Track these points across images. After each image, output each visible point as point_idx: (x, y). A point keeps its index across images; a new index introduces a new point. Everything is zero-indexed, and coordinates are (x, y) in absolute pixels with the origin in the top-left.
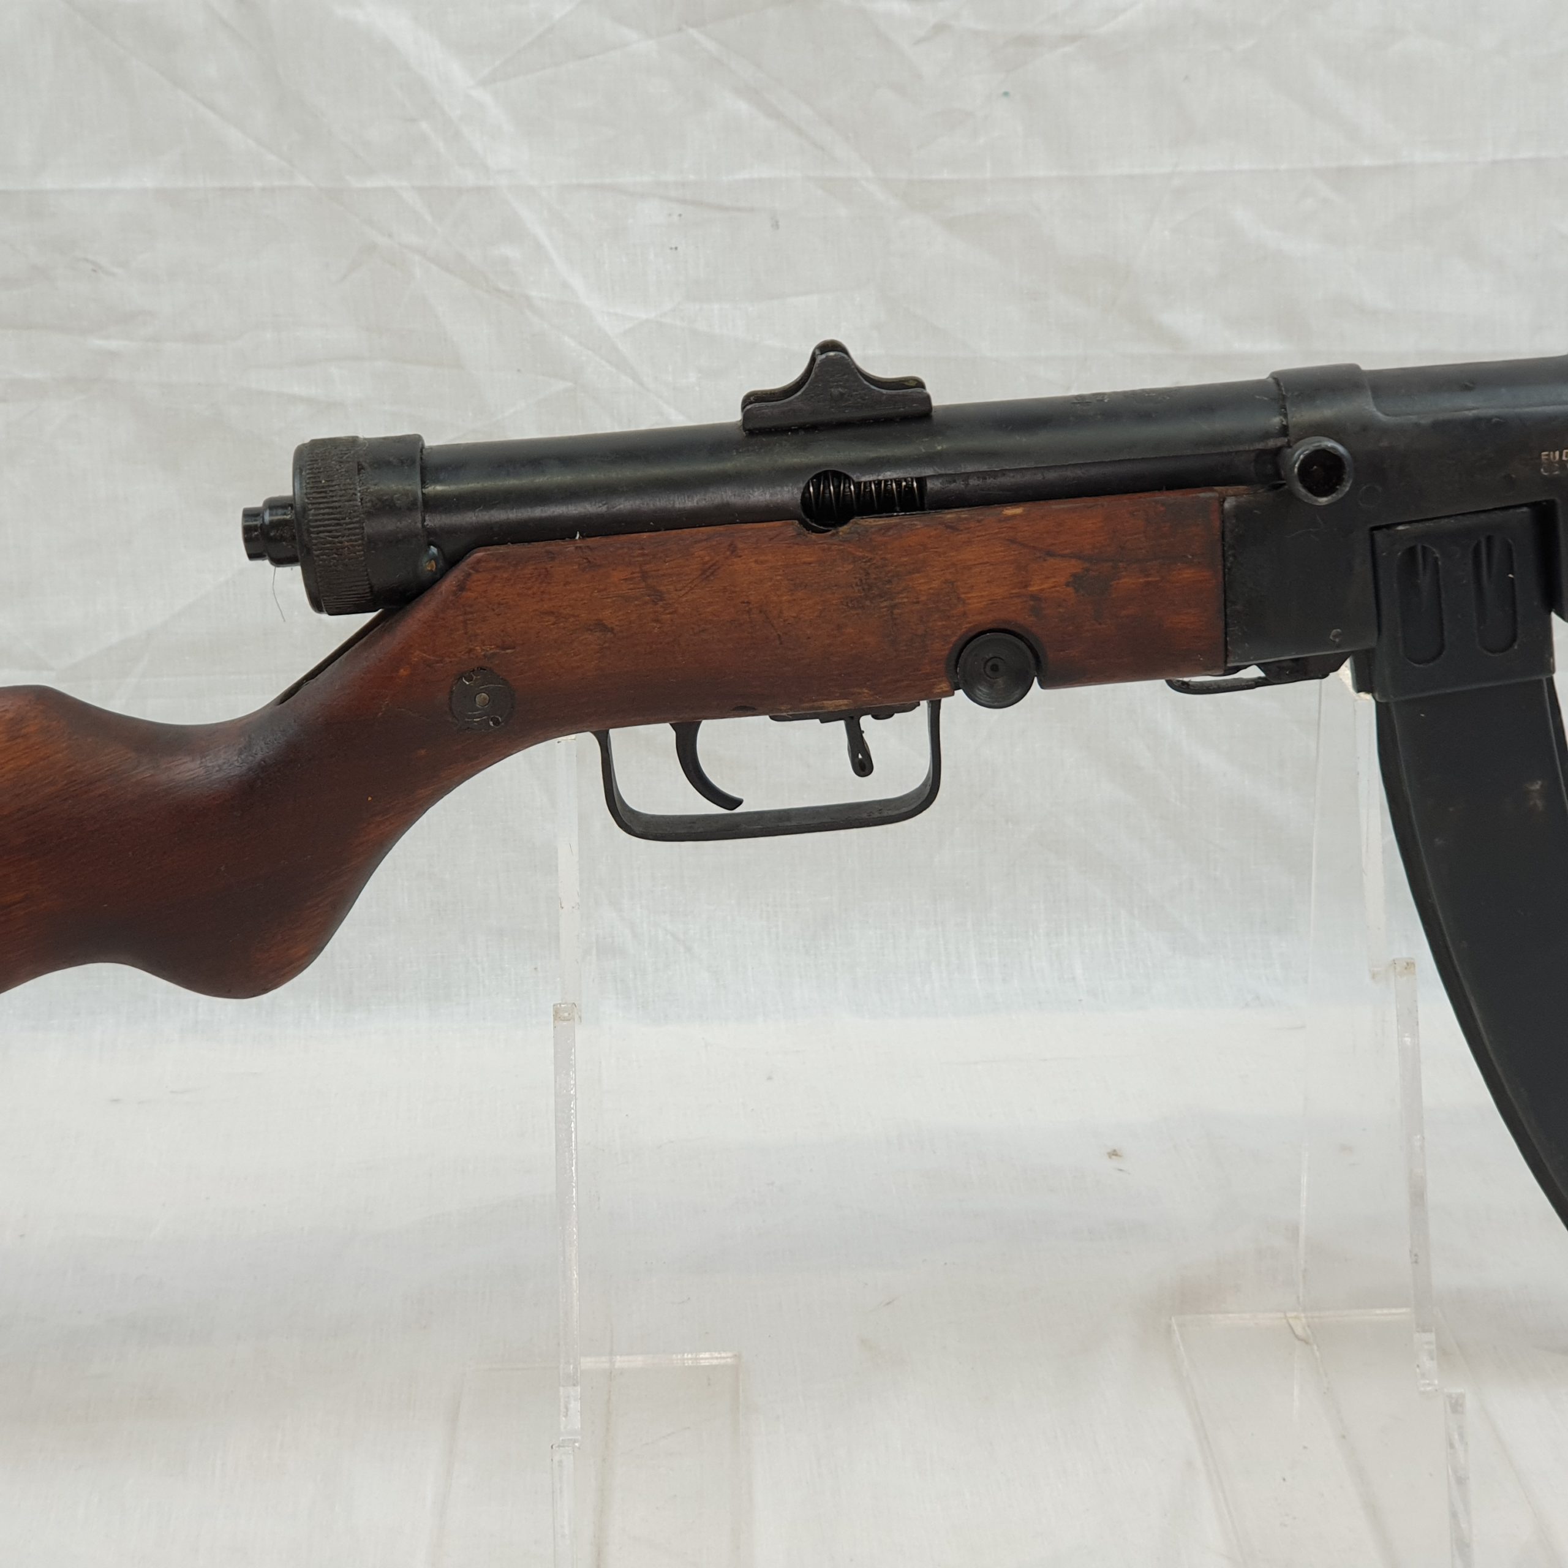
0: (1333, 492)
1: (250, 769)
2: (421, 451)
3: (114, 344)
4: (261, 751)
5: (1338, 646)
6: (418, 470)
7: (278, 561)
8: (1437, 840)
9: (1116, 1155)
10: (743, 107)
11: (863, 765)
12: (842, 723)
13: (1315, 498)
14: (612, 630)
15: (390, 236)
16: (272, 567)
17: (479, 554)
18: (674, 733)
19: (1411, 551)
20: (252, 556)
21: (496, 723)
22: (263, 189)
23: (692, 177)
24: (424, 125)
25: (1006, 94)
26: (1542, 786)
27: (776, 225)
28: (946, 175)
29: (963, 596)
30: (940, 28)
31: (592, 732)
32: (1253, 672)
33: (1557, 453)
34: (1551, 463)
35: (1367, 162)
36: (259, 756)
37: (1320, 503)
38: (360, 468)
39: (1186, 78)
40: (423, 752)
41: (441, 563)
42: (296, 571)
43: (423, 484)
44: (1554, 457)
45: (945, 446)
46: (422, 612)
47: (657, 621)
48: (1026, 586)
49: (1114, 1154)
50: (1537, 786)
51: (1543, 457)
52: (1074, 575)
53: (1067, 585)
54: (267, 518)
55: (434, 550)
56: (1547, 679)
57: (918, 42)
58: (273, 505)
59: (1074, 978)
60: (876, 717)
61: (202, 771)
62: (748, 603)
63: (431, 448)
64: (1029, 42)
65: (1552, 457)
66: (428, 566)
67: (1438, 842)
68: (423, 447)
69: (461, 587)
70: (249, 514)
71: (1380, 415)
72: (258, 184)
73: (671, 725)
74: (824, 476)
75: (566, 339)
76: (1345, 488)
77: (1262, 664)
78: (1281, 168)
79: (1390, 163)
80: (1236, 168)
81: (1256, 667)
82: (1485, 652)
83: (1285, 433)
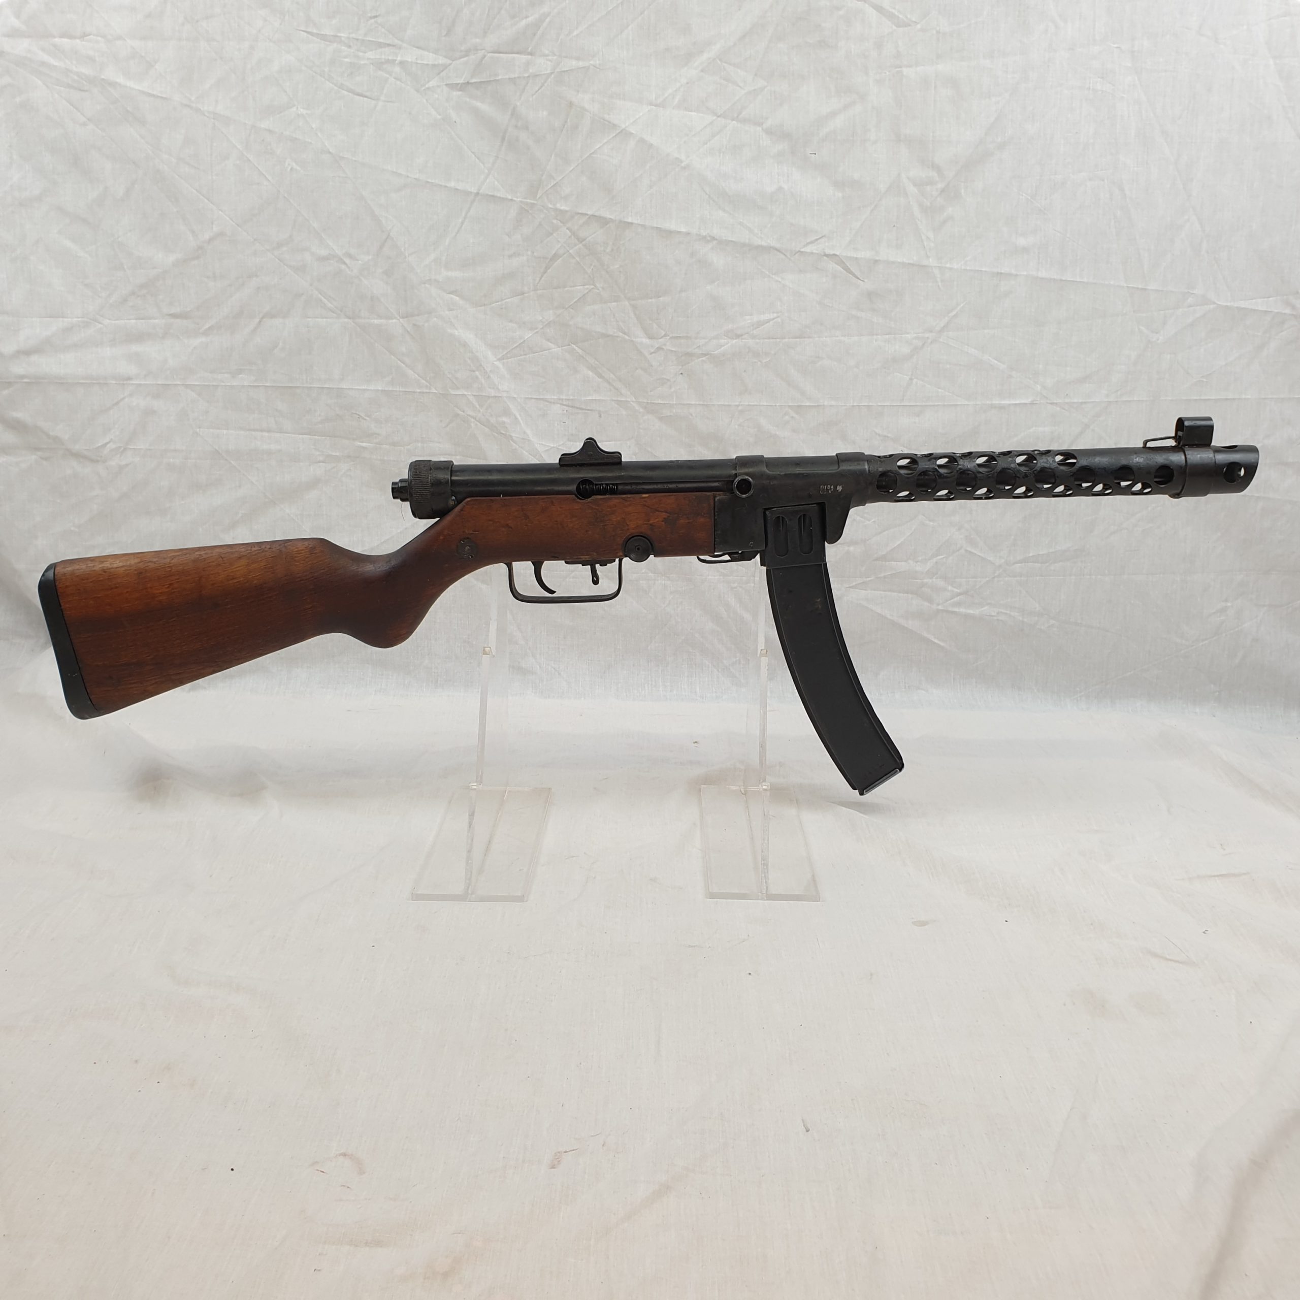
0: (748, 494)
1: (389, 568)
2: (452, 467)
3: (364, 445)
4: (393, 563)
5: (752, 548)
6: (450, 471)
7: (403, 500)
10: (590, 373)
11: (596, 581)
12: (590, 566)
13: (743, 494)
14: (511, 527)
15: (464, 412)
16: (401, 502)
17: (468, 499)
18: (533, 567)
19: (779, 517)
20: (394, 498)
21: (472, 557)
22: (420, 392)
23: (571, 398)
24: (477, 373)
25: (682, 374)
27: (600, 416)
28: (660, 401)
29: (628, 523)
30: (659, 349)
31: (505, 563)
32: (727, 557)
33: (825, 487)
34: (823, 490)
35: (807, 404)
36: (392, 564)
37: (744, 497)
38: (431, 469)
39: (745, 371)
40: (447, 565)
41: (456, 502)
42: (407, 504)
43: (451, 476)
45: (625, 474)
46: (449, 518)
47: (526, 525)
48: (649, 521)
49: (696, 742)
50: (819, 600)
51: (819, 487)
52: (664, 518)
53: (662, 521)
54: (400, 485)
55: (454, 498)
56: (824, 564)
57: (651, 354)
58: (401, 481)
59: (696, 692)
60: (601, 565)
61: (374, 568)
62: (557, 521)
63: (456, 465)
64: (690, 355)
65: (823, 487)
66: (452, 503)
68: (453, 464)
69: (462, 510)
70: (393, 483)
71: (768, 472)
72: (418, 391)
73: (532, 562)
74: (585, 481)
75: (524, 452)
76: (751, 492)
77: (729, 554)
78: (778, 405)
79: (816, 404)
80: (761, 404)
81: (727, 556)
82: (802, 554)
83: (736, 475)
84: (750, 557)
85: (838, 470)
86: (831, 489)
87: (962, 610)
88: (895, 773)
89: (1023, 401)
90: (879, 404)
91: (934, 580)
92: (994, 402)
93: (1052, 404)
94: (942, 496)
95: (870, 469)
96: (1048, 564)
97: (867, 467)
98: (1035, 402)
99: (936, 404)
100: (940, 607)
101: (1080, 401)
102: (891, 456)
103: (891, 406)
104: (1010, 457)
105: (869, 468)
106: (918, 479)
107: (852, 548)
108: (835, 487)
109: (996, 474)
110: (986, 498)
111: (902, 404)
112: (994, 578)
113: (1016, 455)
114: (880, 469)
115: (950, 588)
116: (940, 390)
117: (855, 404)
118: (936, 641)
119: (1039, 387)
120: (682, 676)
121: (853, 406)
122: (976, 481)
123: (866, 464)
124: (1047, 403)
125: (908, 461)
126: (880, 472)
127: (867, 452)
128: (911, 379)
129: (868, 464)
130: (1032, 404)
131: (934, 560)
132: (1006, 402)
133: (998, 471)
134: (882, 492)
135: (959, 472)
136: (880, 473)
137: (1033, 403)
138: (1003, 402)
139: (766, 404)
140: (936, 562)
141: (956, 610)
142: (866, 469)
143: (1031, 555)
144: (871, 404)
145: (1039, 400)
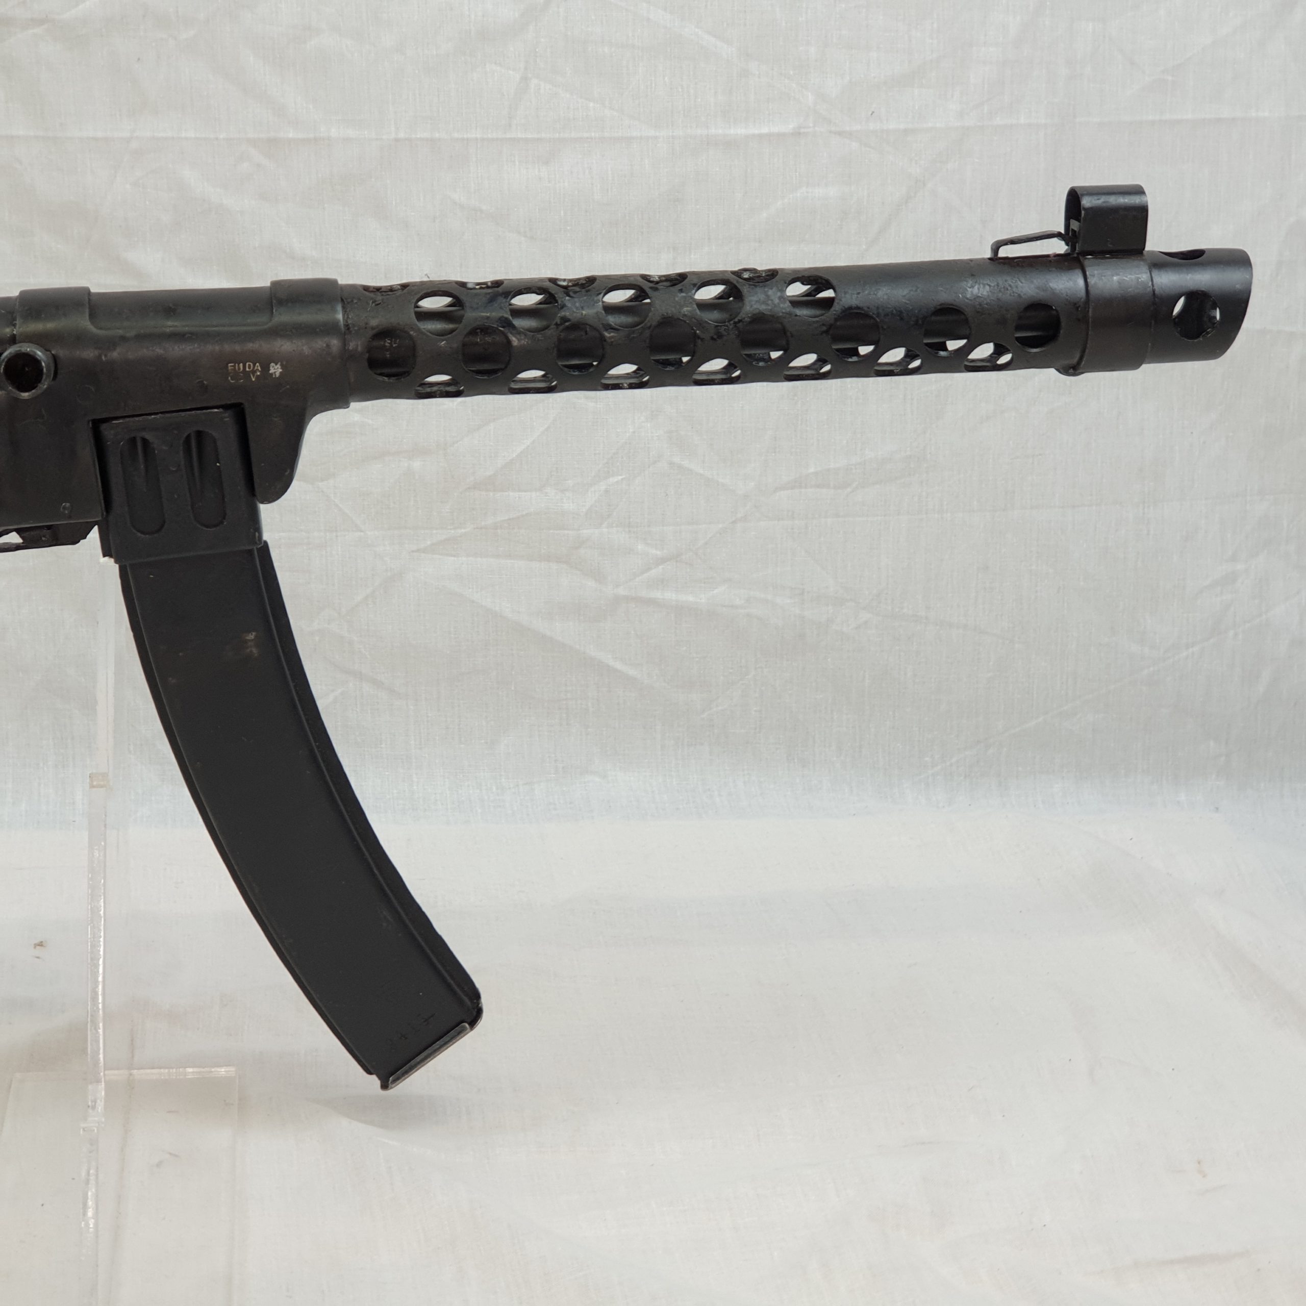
0: (34, 388)
5: (70, 517)
8: (170, 679)
9: (42, 945)
13: (18, 392)
19: (133, 441)
26: (256, 636)
32: (14, 538)
33: (241, 365)
34: (236, 376)
35: (291, 135)
37: (24, 397)
39: (139, 60)
44: (239, 368)
50: (251, 636)
51: (230, 368)
56: (259, 550)
64: (4, 22)
65: (237, 367)
67: (172, 681)
76: (44, 385)
77: (19, 531)
78: (221, 137)
79: (312, 136)
80: (183, 135)
81: (14, 534)
82: (199, 526)
83: (13, 340)
84: (74, 536)
85: (270, 325)
86: (254, 372)
87: (670, 595)
88: (461, 1033)
89: (775, 129)
90: (456, 135)
91: (605, 530)
92: (713, 131)
93: (840, 133)
94: (534, 380)
95: (350, 322)
96: (849, 490)
97: (340, 316)
98: (802, 130)
99: (586, 135)
100: (621, 591)
101: (902, 126)
102: (404, 286)
103: (483, 139)
104: (681, 291)
105: (345, 320)
106: (464, 345)
107: (417, 464)
108: (266, 368)
109: (647, 333)
110: (631, 386)
111: (508, 136)
112: (734, 522)
113: (695, 285)
114: (374, 322)
115: (640, 547)
116: (591, 104)
117: (402, 135)
118: (618, 665)
119: (811, 98)
120: (41, 765)
121: (397, 140)
122: (603, 349)
123: (339, 308)
124: (830, 132)
125: (447, 300)
126: (373, 328)
127: (346, 278)
128: (525, 79)
129: (344, 308)
130: (797, 134)
131: (602, 486)
132: (740, 131)
133: (654, 323)
134: (381, 374)
135: (561, 328)
136: (374, 332)
137: (800, 133)
138: (732, 131)
139: (193, 136)
140: (607, 491)
141: (657, 594)
142: (338, 321)
143: (812, 470)
144: (437, 135)
145: (811, 125)
